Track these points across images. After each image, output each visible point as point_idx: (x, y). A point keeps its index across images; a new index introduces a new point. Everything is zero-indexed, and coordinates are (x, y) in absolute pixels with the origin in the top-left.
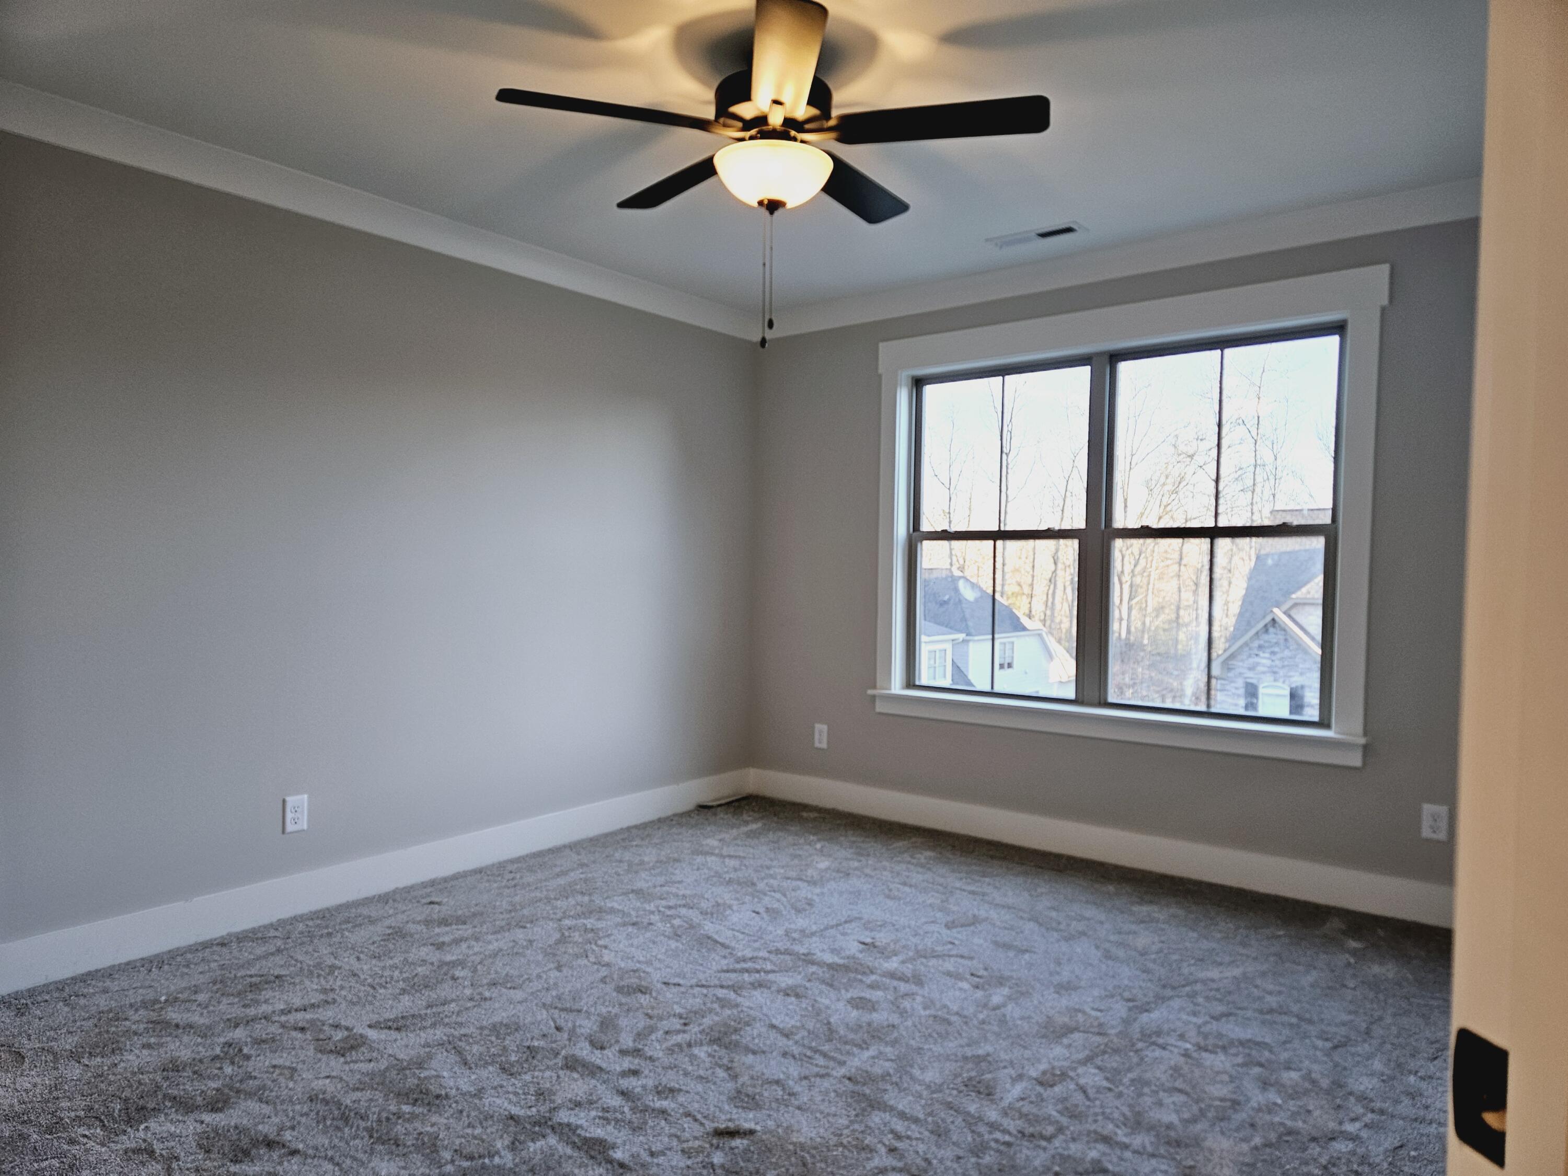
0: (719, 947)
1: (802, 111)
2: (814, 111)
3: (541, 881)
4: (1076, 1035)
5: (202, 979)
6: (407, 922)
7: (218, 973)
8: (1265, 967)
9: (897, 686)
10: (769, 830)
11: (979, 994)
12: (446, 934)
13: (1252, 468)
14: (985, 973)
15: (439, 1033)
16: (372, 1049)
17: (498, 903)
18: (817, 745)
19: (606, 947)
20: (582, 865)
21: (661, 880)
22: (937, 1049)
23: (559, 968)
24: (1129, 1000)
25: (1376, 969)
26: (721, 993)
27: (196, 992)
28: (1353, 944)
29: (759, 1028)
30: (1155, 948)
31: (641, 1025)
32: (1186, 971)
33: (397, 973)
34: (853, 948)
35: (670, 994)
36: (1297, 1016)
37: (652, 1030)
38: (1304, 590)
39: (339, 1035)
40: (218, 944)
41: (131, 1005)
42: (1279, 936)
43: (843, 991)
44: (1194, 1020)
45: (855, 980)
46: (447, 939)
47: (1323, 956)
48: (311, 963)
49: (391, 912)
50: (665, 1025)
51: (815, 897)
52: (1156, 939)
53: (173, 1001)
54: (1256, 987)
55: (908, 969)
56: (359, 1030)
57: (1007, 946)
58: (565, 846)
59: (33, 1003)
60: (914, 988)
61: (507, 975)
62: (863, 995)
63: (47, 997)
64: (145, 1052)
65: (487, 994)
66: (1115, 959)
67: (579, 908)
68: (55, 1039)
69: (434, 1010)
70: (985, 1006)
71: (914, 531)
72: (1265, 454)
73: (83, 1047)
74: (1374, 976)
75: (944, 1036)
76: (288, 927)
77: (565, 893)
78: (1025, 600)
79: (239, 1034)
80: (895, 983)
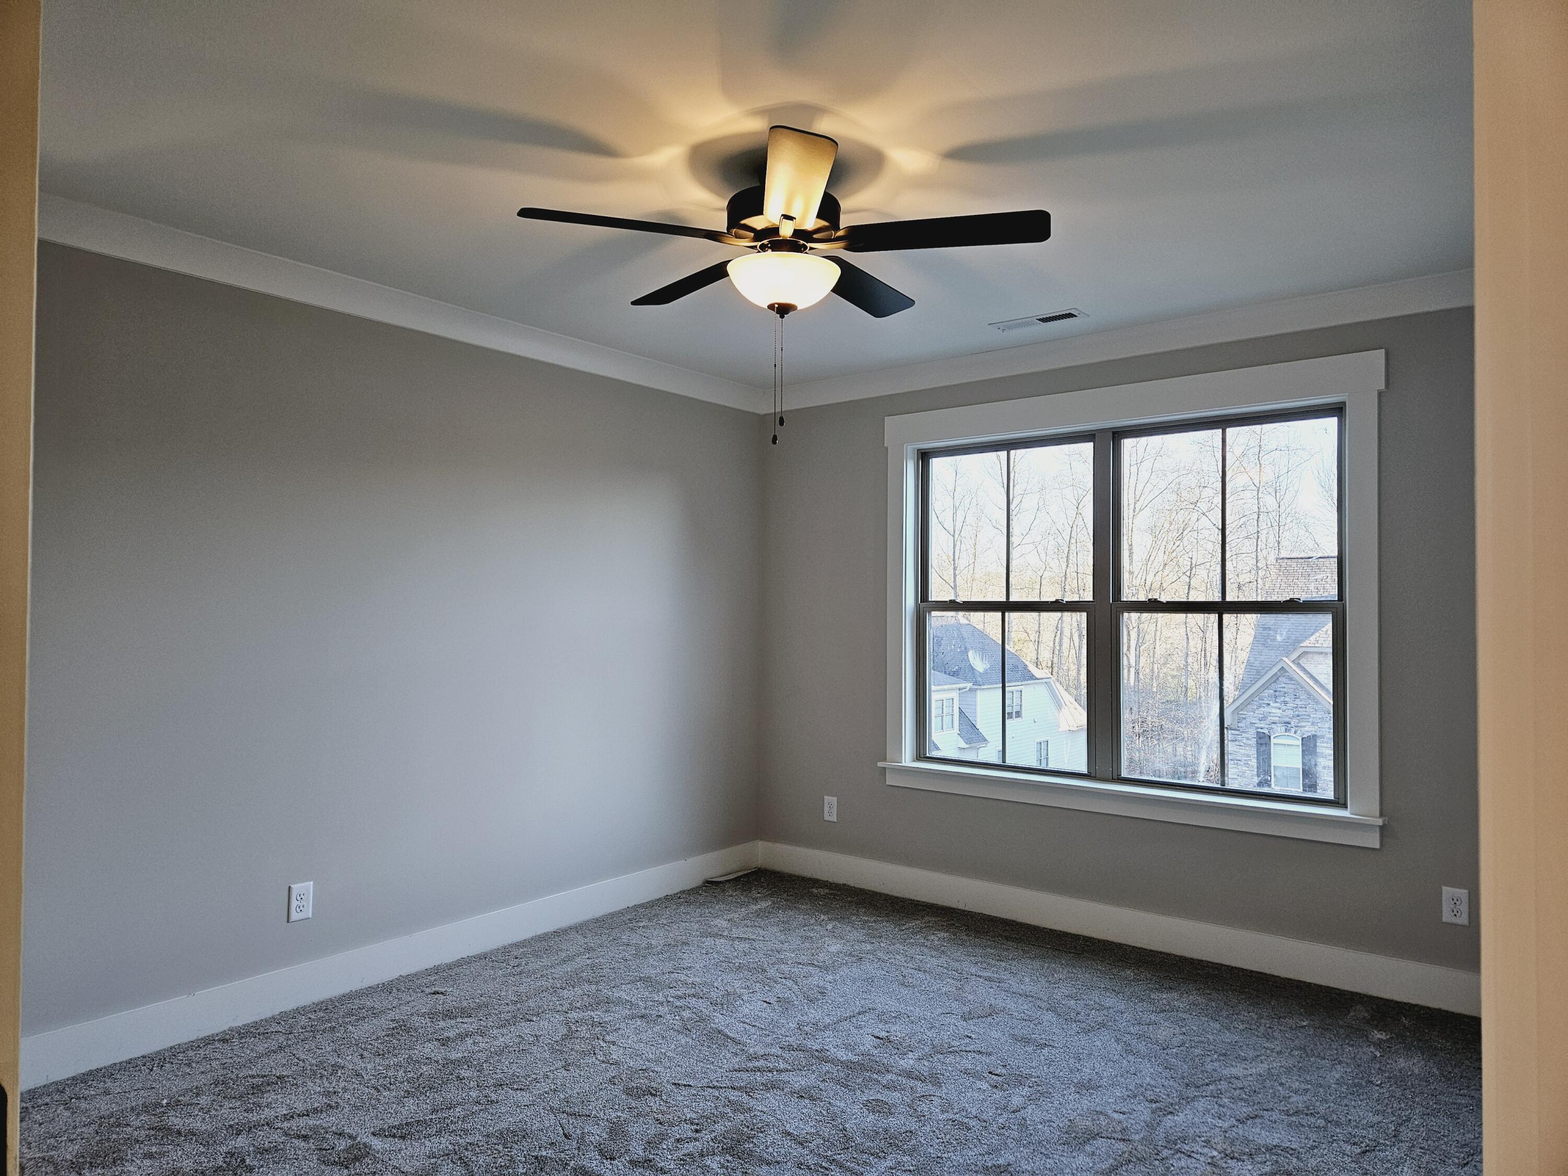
0: (730, 1044)
1: (811, 222)
2: (823, 223)
3: (547, 967)
4: (1100, 1142)
5: (203, 1079)
6: (412, 1015)
7: (221, 1072)
8: (1291, 1062)
9: (907, 759)
10: (779, 908)
11: (998, 1095)
12: (451, 1028)
13: (1255, 516)
14: (1004, 1071)
15: (445, 1142)
16: (376, 1160)
17: (503, 993)
18: (827, 817)
19: (614, 1043)
20: (589, 949)
21: (669, 966)
22: (957, 1158)
23: (566, 1068)
24: (1151, 1101)
25: (1402, 1063)
26: (733, 1095)
27: (198, 1095)
28: (1378, 1035)
29: (773, 1135)
30: (1176, 1041)
31: (652, 1131)
32: (1209, 1067)
33: (401, 1073)
34: (868, 1043)
35: (681, 1096)
36: (1323, 1117)
37: (662, 1137)
38: (1312, 638)
39: (342, 1144)
40: (219, 1040)
41: (132, 1109)
42: (1303, 1027)
43: (858, 1092)
44: (1220, 1123)
45: (871, 1079)
46: (451, 1034)
47: (1348, 1049)
48: (314, 1062)
49: (395, 1003)
50: (676, 1132)
51: (828, 986)
52: (1177, 1031)
53: (175, 1104)
54: (1281, 1084)
55: (924, 1067)
56: (365, 1138)
57: (1026, 1041)
58: (571, 928)
59: (33, 1107)
60: (930, 1088)
61: (513, 1075)
62: (879, 1096)
63: (48, 1100)
64: (147, 1162)
65: (493, 1097)
66: (1136, 1054)
67: (585, 998)
68: (55, 1148)
69: (440, 1115)
70: (1005, 1108)
71: (921, 602)
72: (1269, 501)
73: (83, 1156)
74: (1400, 1071)
75: (963, 1144)
76: (291, 1021)
77: (572, 981)
78: (1032, 647)
79: (241, 1142)
80: (912, 1083)
